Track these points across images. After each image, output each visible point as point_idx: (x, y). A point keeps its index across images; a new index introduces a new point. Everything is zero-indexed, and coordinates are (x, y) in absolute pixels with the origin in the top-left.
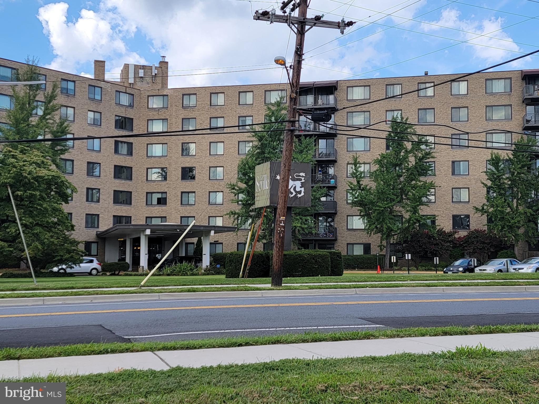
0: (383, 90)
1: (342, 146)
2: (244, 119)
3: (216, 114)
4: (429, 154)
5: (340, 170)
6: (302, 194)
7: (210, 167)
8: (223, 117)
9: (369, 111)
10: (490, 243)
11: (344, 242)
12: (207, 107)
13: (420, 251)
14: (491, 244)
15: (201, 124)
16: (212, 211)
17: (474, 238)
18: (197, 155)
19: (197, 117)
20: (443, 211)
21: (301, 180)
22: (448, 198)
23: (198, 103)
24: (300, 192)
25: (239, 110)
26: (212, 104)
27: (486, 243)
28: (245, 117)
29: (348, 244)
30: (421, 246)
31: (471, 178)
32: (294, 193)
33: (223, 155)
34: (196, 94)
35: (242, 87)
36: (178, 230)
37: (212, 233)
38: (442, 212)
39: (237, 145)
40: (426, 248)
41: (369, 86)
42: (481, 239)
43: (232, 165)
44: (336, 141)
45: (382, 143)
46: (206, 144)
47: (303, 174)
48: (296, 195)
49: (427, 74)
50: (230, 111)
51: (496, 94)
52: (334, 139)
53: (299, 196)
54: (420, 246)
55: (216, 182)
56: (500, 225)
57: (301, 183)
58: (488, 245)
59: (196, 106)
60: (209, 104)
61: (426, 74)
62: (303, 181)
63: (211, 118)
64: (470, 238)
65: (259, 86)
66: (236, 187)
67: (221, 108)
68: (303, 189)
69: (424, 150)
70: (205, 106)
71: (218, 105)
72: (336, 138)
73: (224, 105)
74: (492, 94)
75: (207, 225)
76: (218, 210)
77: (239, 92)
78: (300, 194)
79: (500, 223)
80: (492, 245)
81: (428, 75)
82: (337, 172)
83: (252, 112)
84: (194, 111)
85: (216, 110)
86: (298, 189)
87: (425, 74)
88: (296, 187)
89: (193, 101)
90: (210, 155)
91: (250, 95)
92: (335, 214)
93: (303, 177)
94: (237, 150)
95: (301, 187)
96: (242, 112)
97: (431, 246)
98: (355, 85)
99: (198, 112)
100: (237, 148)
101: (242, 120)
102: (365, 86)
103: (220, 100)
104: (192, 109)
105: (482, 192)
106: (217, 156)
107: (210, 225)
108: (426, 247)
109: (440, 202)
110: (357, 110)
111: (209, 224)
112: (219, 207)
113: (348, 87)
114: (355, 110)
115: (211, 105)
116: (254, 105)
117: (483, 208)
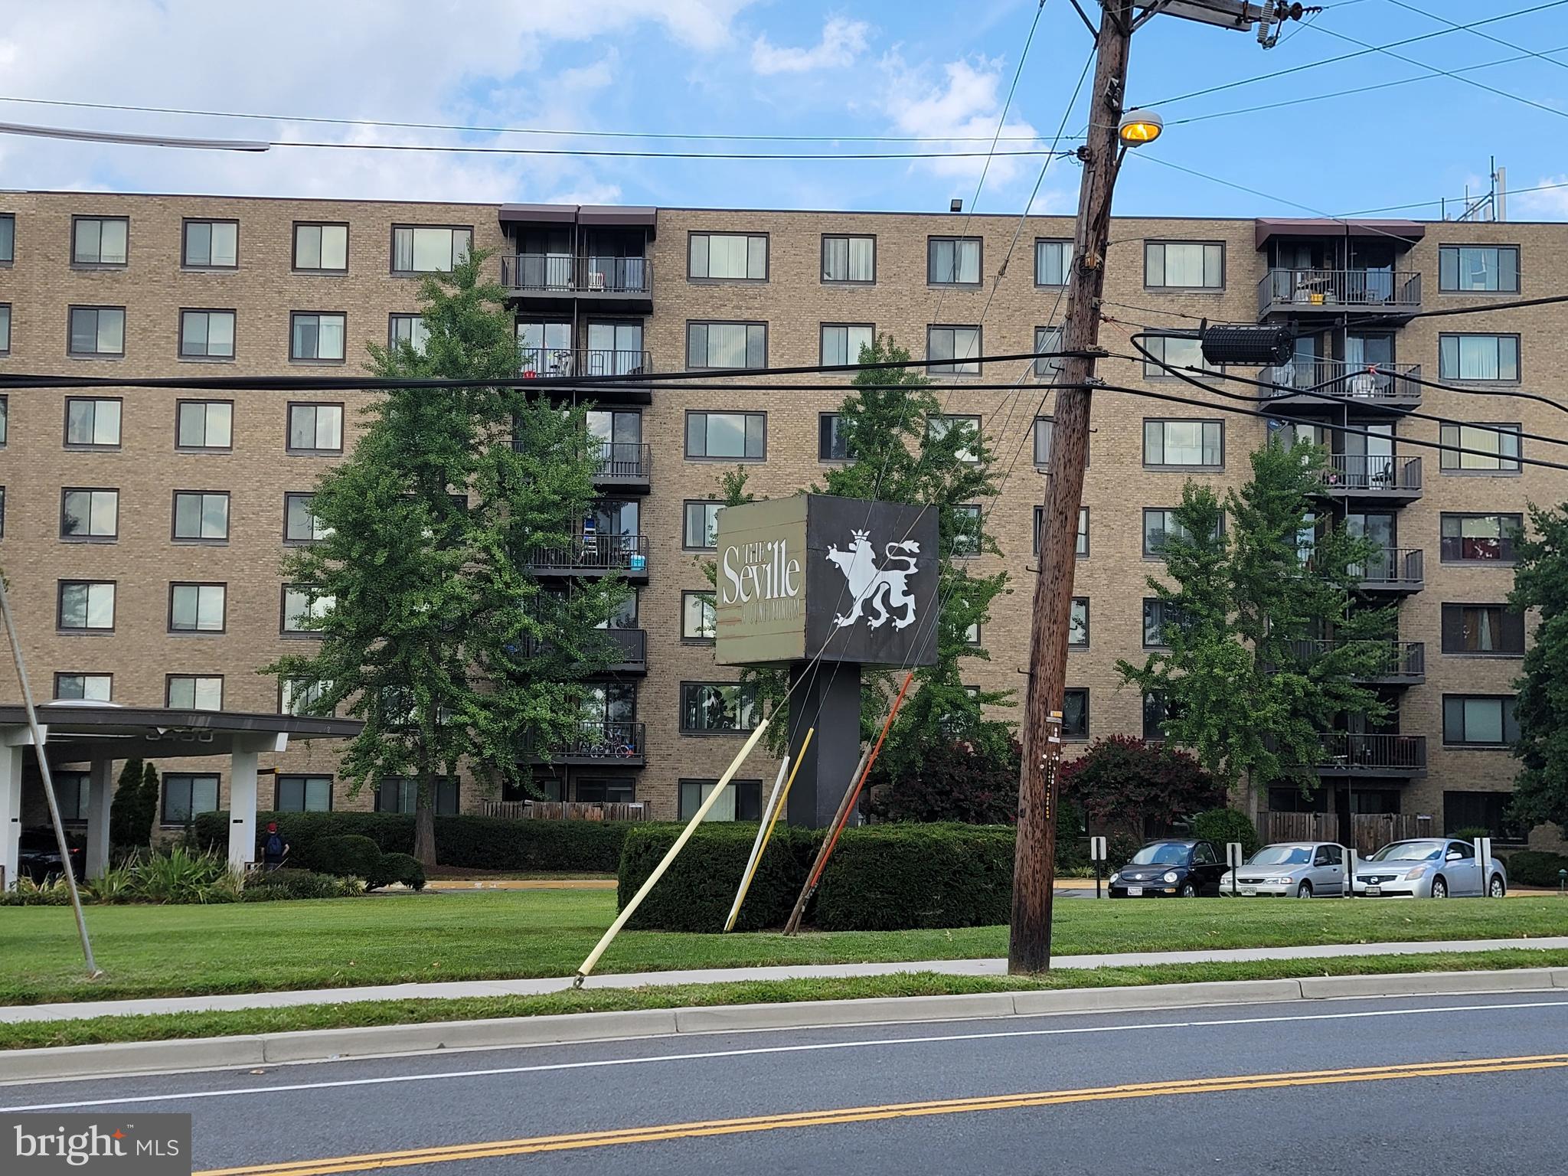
0: (812, 251)
1: (667, 439)
2: (311, 321)
3: (204, 296)
4: (978, 479)
5: (661, 522)
6: (910, 618)
7: (176, 492)
8: (233, 311)
9: (765, 323)
10: (1168, 784)
11: (669, 774)
12: (169, 271)
13: (943, 809)
14: (1171, 787)
15: (144, 330)
16: (180, 654)
17: (1117, 765)
18: (126, 444)
19: (128, 306)
20: (1004, 675)
21: (904, 566)
22: (1019, 631)
23: (134, 252)
24: (901, 612)
25: (294, 288)
26: (189, 262)
27: (1154, 785)
28: (318, 314)
29: (682, 782)
30: (948, 793)
31: (1097, 565)
32: (884, 616)
33: (231, 448)
34: (126, 218)
35: (306, 205)
36: (162, 731)
37: (282, 741)
38: (1000, 679)
39: (285, 417)
40: (962, 801)
41: (766, 235)
42: (1138, 770)
43: (262, 486)
44: (647, 418)
45: (805, 436)
46: (161, 405)
47: (911, 546)
48: (890, 621)
49: (959, 209)
50: (259, 291)
51: (1178, 291)
52: (639, 411)
53: (900, 624)
54: (941, 793)
55: (198, 547)
56: (1215, 726)
57: (906, 577)
58: (1162, 792)
59: (126, 265)
60: (179, 259)
61: (956, 208)
62: (913, 570)
63: (183, 311)
64: (1103, 766)
65: (369, 207)
66: (318, 573)
67: (224, 277)
68: (911, 600)
69: (965, 464)
70: (163, 267)
71: (210, 267)
72: (646, 410)
73: (236, 268)
74: (1163, 290)
75: (161, 706)
76: (206, 653)
77: (297, 224)
78: (903, 617)
79: (1214, 720)
80: (1174, 791)
81: (963, 211)
82: (650, 529)
83: (343, 297)
84: (117, 281)
85: (206, 282)
86: (896, 600)
87: (953, 209)
88: (889, 590)
89: (112, 244)
90: (177, 446)
91: (335, 237)
92: (643, 675)
93: (912, 554)
94: (284, 433)
95: (905, 593)
96: (304, 297)
97: (979, 793)
98: (717, 228)
99: (133, 288)
100: (284, 428)
101: (303, 327)
102: (749, 234)
103: (223, 244)
104: (108, 274)
105: (1128, 612)
106: (203, 454)
107: (172, 706)
108: (962, 797)
109: (994, 643)
110: (723, 317)
111: (168, 703)
112: (209, 642)
113: (691, 233)
114: (716, 317)
115: (184, 264)
116: (352, 273)
117: (1149, 668)
